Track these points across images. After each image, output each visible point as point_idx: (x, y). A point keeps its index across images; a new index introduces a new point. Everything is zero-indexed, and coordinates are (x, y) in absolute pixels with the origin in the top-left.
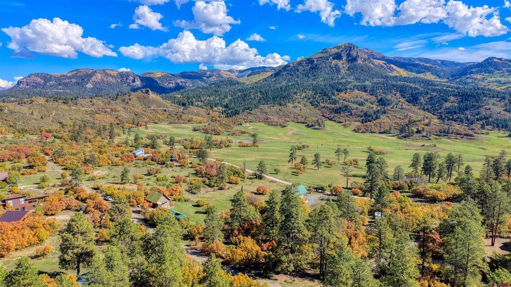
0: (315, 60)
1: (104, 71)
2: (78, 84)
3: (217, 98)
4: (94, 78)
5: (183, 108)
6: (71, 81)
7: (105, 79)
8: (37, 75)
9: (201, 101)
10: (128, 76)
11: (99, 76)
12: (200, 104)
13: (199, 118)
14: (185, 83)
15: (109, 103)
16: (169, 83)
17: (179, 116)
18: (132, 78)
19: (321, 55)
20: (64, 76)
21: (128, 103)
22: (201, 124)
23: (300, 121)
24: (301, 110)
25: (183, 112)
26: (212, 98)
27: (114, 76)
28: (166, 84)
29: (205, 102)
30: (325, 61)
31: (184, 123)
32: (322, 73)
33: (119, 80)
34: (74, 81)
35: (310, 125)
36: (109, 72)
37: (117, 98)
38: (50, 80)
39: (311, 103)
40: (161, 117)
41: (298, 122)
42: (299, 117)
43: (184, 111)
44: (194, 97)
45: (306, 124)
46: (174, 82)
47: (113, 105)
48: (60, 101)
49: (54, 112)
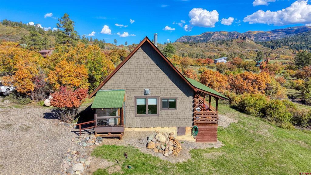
1: (220, 32)
2: (204, 40)
3: (303, 43)
4: (213, 37)
5: (271, 49)
6: (201, 39)
7: (220, 37)
8: (184, 37)
9: (288, 45)
10: (234, 34)
11: (216, 35)
12: (287, 47)
13: (285, 56)
14: (274, 37)
15: (217, 46)
16: (262, 38)
17: (267, 54)
18: (236, 35)
20: (198, 36)
21: (230, 46)
22: (287, 60)
25: (271, 52)
26: (298, 43)
27: (225, 35)
28: (259, 39)
29: (292, 46)
31: (271, 59)
33: (228, 37)
34: (202, 39)
36: (222, 32)
37: (223, 43)
38: (191, 39)
40: (253, 55)
43: (272, 51)
44: (282, 43)
46: (266, 37)
47: (220, 47)
48: (188, 44)
49: (182, 49)
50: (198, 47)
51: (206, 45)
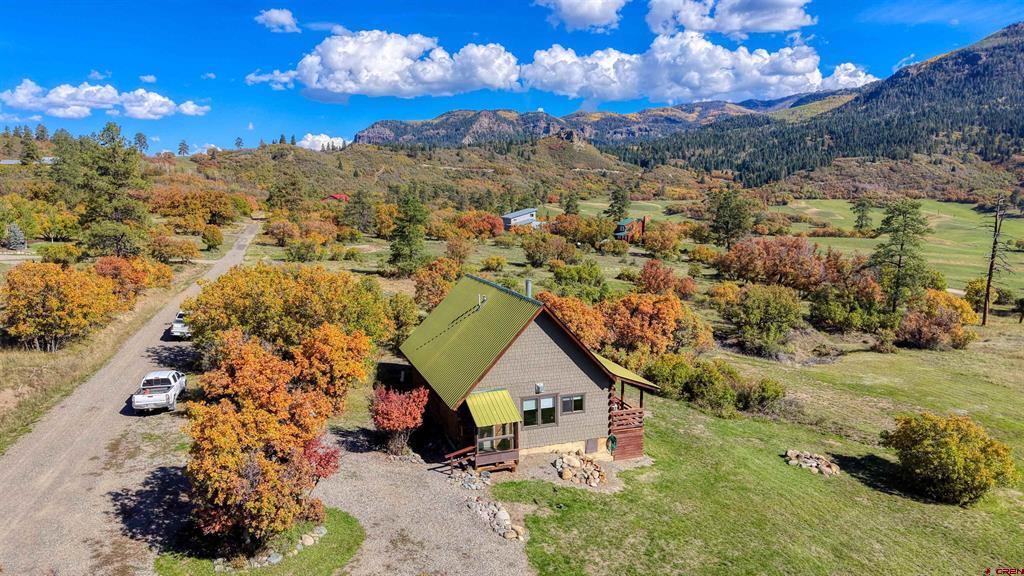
0: (983, 54)
1: (495, 112)
2: (448, 137)
3: (720, 152)
4: (476, 127)
5: (642, 170)
6: (438, 133)
7: (495, 128)
8: (384, 124)
9: (684, 158)
10: (538, 121)
11: (485, 121)
12: (681, 162)
13: (678, 190)
14: (646, 130)
15: (492, 159)
16: (615, 133)
17: (633, 185)
18: (543, 125)
19: (1003, 41)
20: (427, 124)
21: (529, 159)
22: (684, 202)
23: (955, 198)
24: (953, 170)
25: (641, 178)
26: (708, 152)
27: (512, 122)
28: (608, 136)
29: (693, 159)
30: (1013, 54)
31: (643, 199)
32: (1004, 85)
33: (520, 129)
34: (442, 132)
35: (989, 204)
36: (501, 114)
37: (508, 150)
38: (405, 132)
39: (980, 153)
40: (594, 187)
41: (949, 200)
42: (949, 187)
43: (646, 176)
44: (668, 150)
45: (976, 205)
46: (624, 130)
47: (500, 162)
48: (402, 152)
49: (383, 167)
50: (435, 161)
51: (458, 155)
